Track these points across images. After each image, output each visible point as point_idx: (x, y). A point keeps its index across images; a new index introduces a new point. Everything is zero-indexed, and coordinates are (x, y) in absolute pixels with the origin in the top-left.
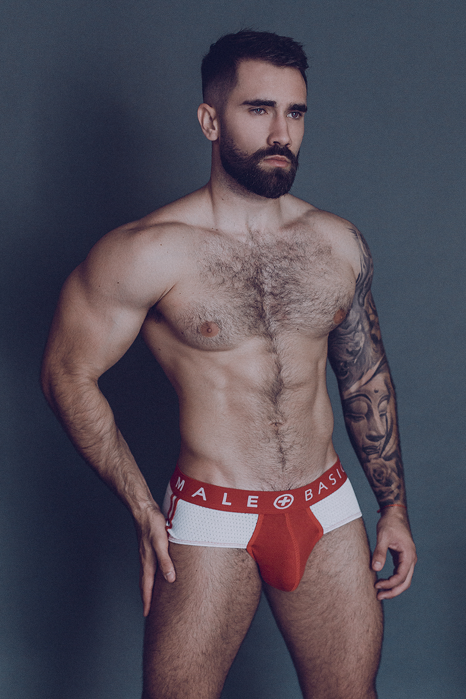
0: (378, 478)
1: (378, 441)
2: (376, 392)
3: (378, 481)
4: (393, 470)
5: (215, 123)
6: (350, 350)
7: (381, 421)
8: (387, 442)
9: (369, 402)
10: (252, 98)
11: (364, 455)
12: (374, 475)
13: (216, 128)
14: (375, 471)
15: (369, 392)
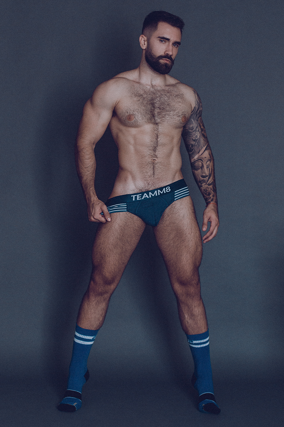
0: (205, 193)
1: (205, 178)
2: (205, 158)
3: (205, 194)
4: (211, 189)
5: (146, 43)
6: (194, 139)
7: (207, 169)
8: (209, 178)
9: (202, 162)
10: (162, 36)
11: (200, 184)
12: (204, 192)
13: (146, 45)
14: (204, 190)
15: (202, 158)
